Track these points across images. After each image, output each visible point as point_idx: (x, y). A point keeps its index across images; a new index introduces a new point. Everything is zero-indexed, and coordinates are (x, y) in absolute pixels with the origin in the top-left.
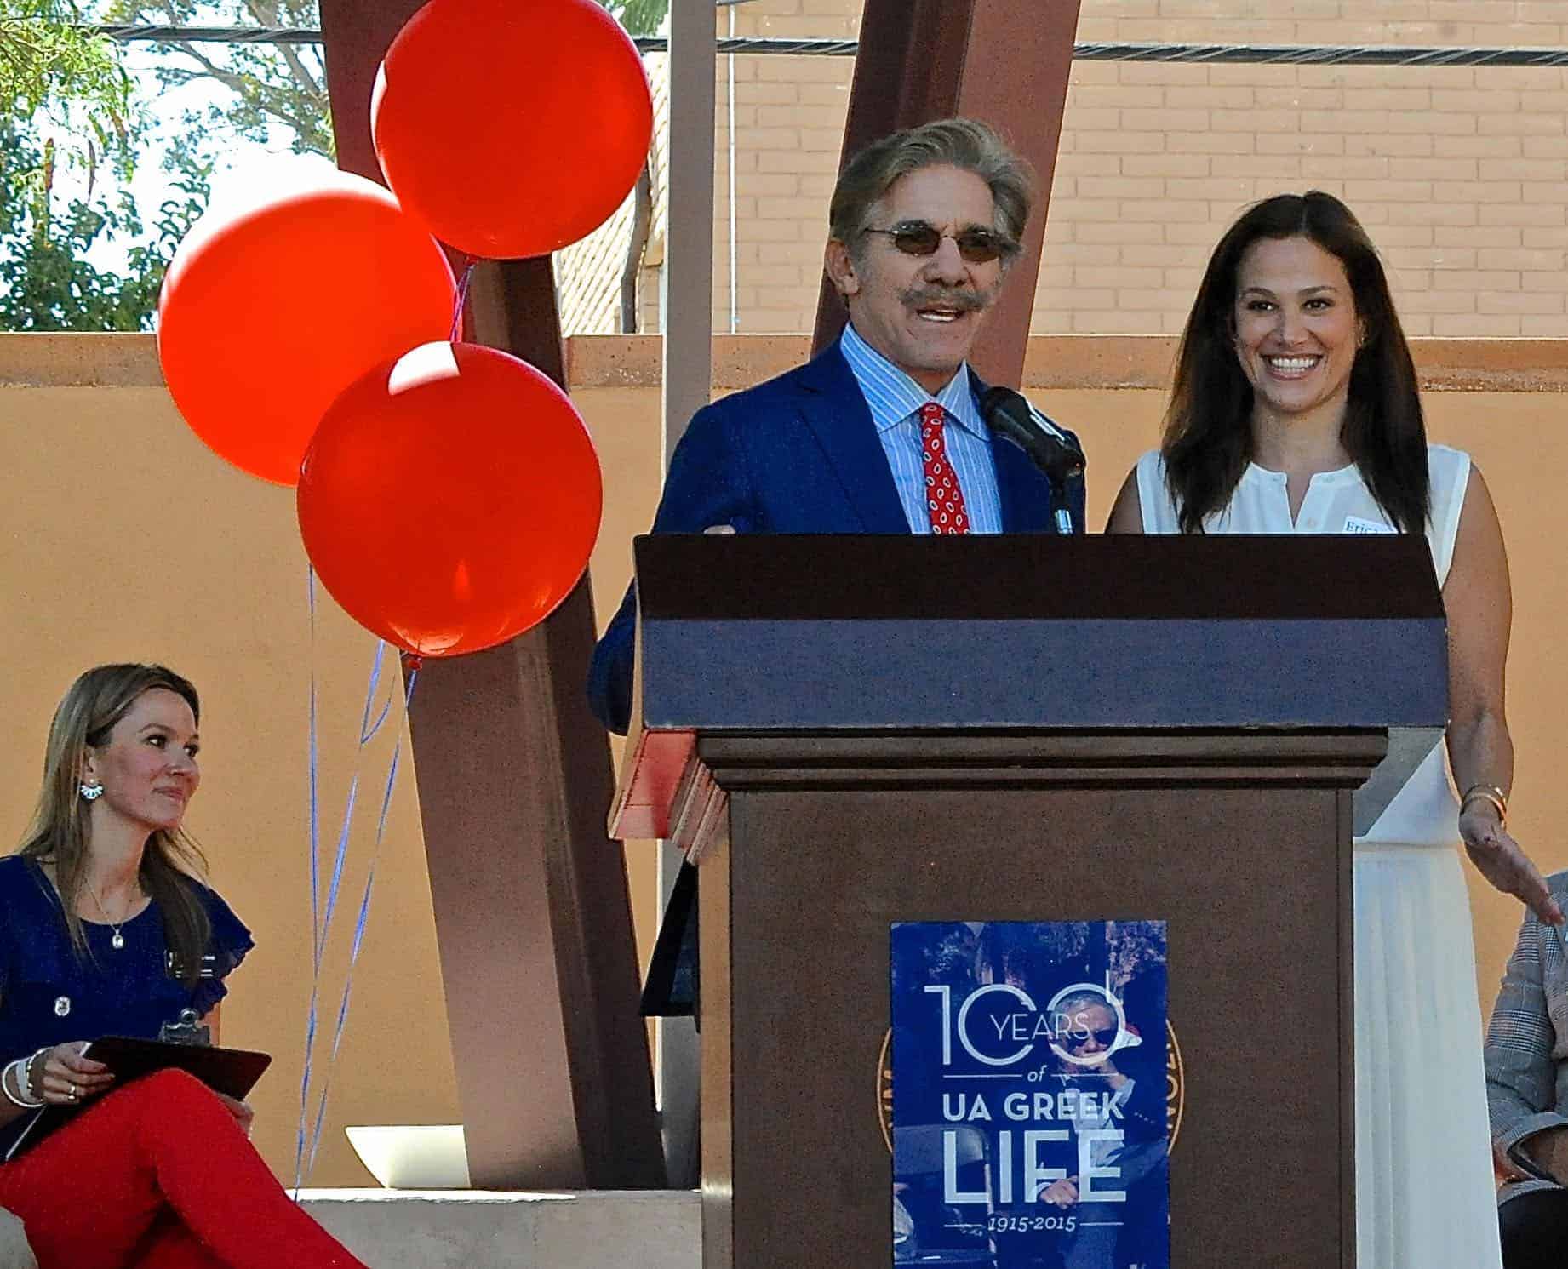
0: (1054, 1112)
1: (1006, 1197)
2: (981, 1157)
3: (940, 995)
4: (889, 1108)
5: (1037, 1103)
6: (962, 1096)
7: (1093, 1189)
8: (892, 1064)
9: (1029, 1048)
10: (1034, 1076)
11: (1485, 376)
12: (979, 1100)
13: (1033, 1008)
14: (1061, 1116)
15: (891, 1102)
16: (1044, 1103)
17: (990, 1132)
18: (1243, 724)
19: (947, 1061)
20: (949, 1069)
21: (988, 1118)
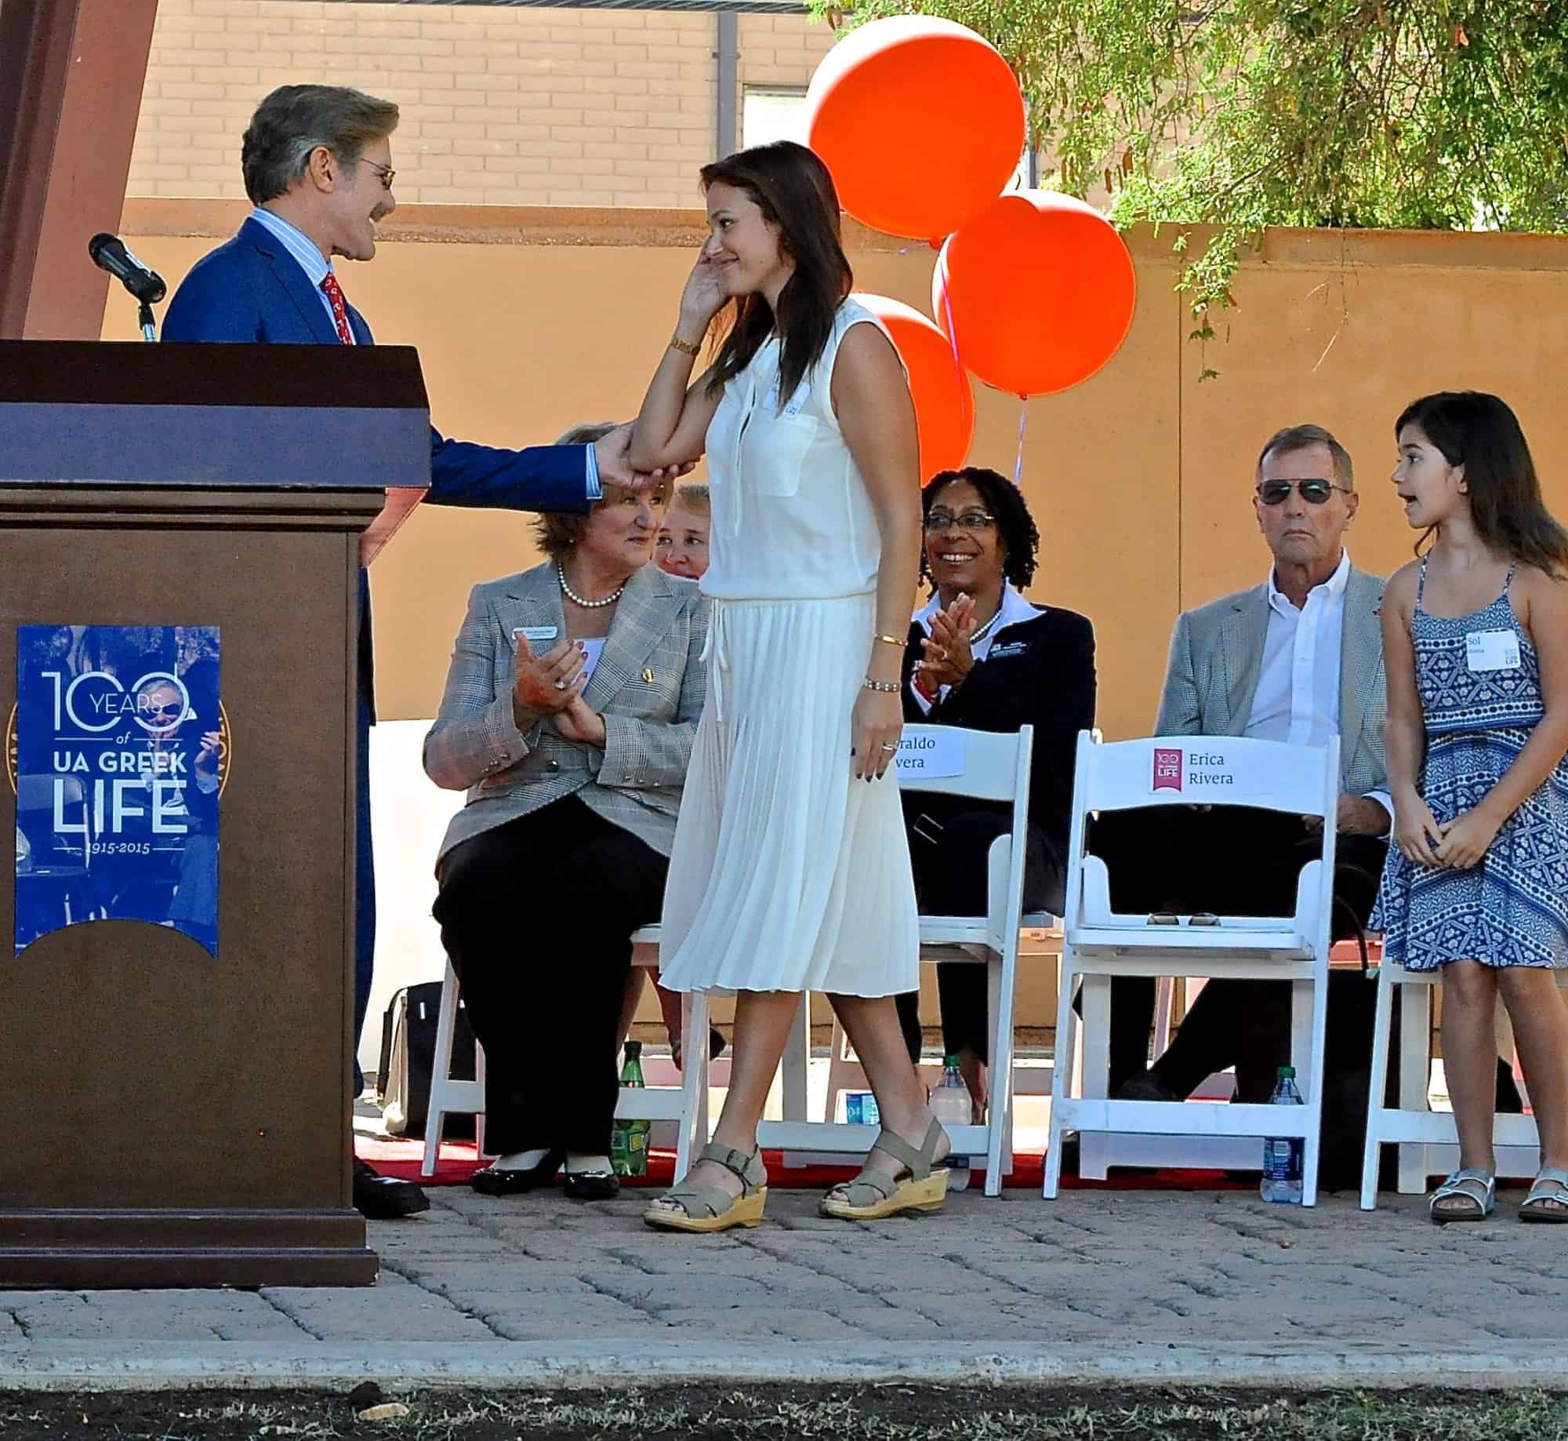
0: (135, 766)
1: (99, 828)
2: (80, 798)
3: (53, 678)
4: (14, 761)
5: (123, 759)
6: (68, 754)
7: (163, 823)
8: (17, 729)
9: (117, 719)
10: (121, 740)
11: (459, 233)
12: (81, 755)
13: (121, 689)
15: (16, 757)
16: (128, 760)
17: (87, 780)
18: (279, 484)
19: (57, 727)
20: (58, 734)
21: (87, 770)
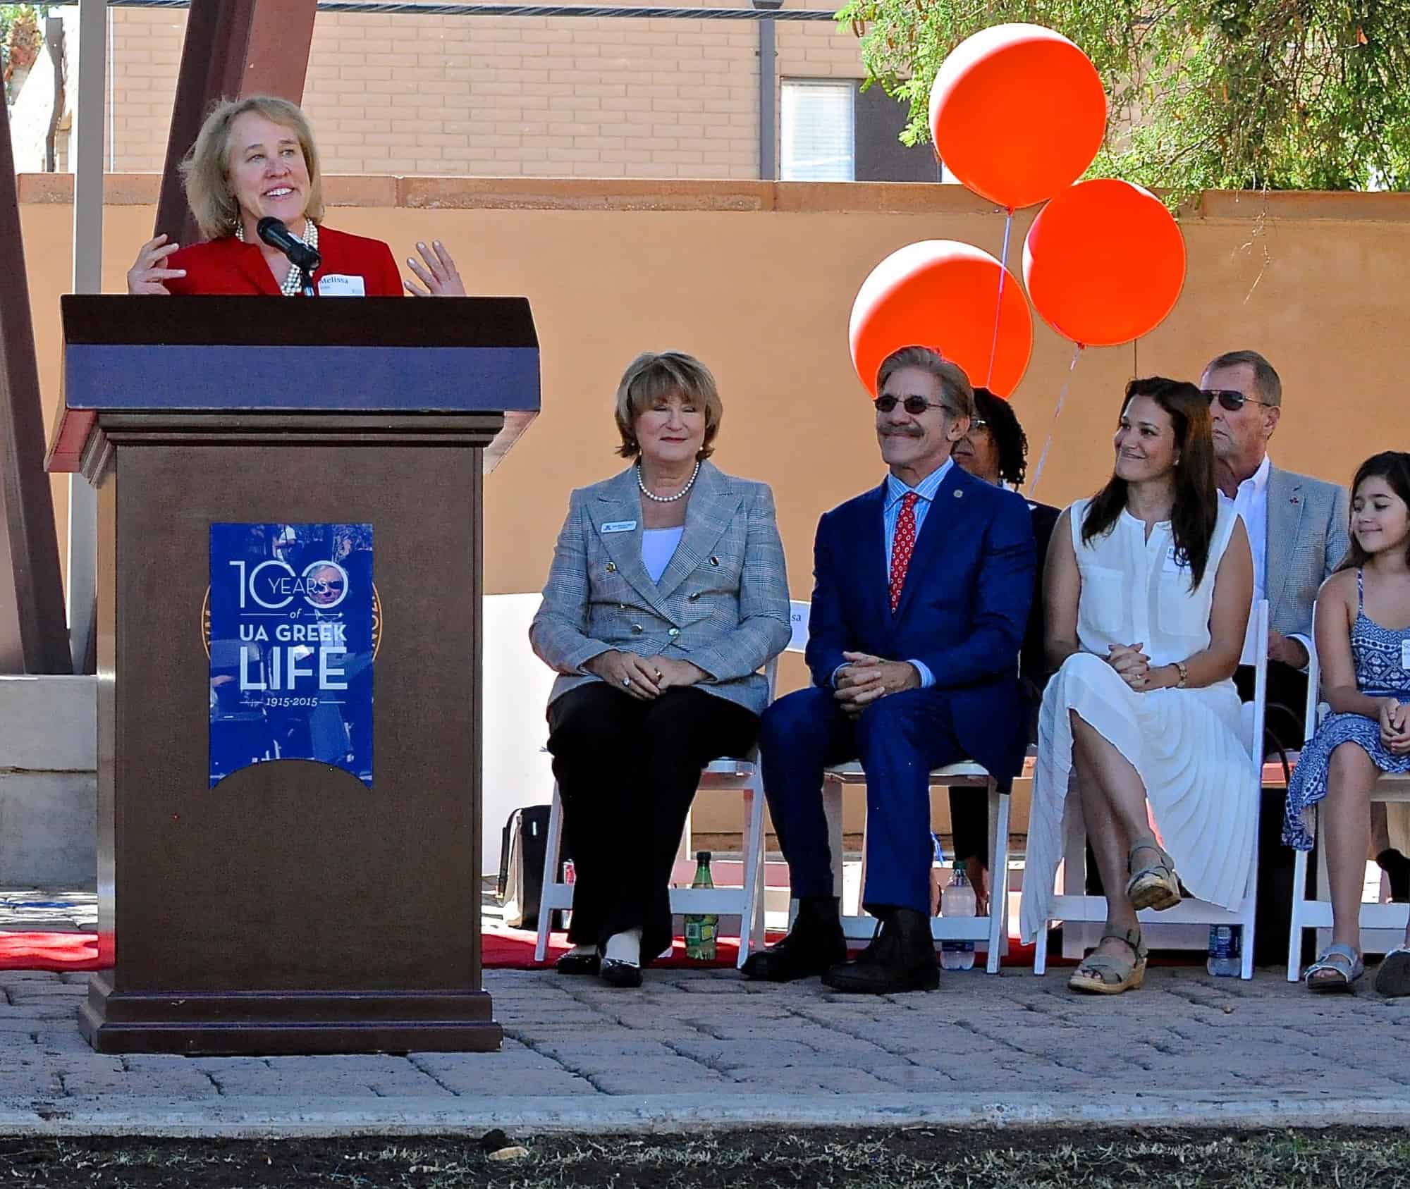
0: (305, 636)
1: (276, 685)
3: (239, 567)
4: (208, 633)
5: (295, 631)
6: (251, 627)
7: (328, 681)
8: (209, 607)
9: (291, 598)
10: (293, 615)
11: (556, 201)
12: (261, 629)
13: (293, 575)
14: (310, 639)
15: (209, 629)
16: (299, 631)
17: (265, 647)
18: (420, 409)
19: (243, 605)
20: (243, 610)
21: (267, 639)
